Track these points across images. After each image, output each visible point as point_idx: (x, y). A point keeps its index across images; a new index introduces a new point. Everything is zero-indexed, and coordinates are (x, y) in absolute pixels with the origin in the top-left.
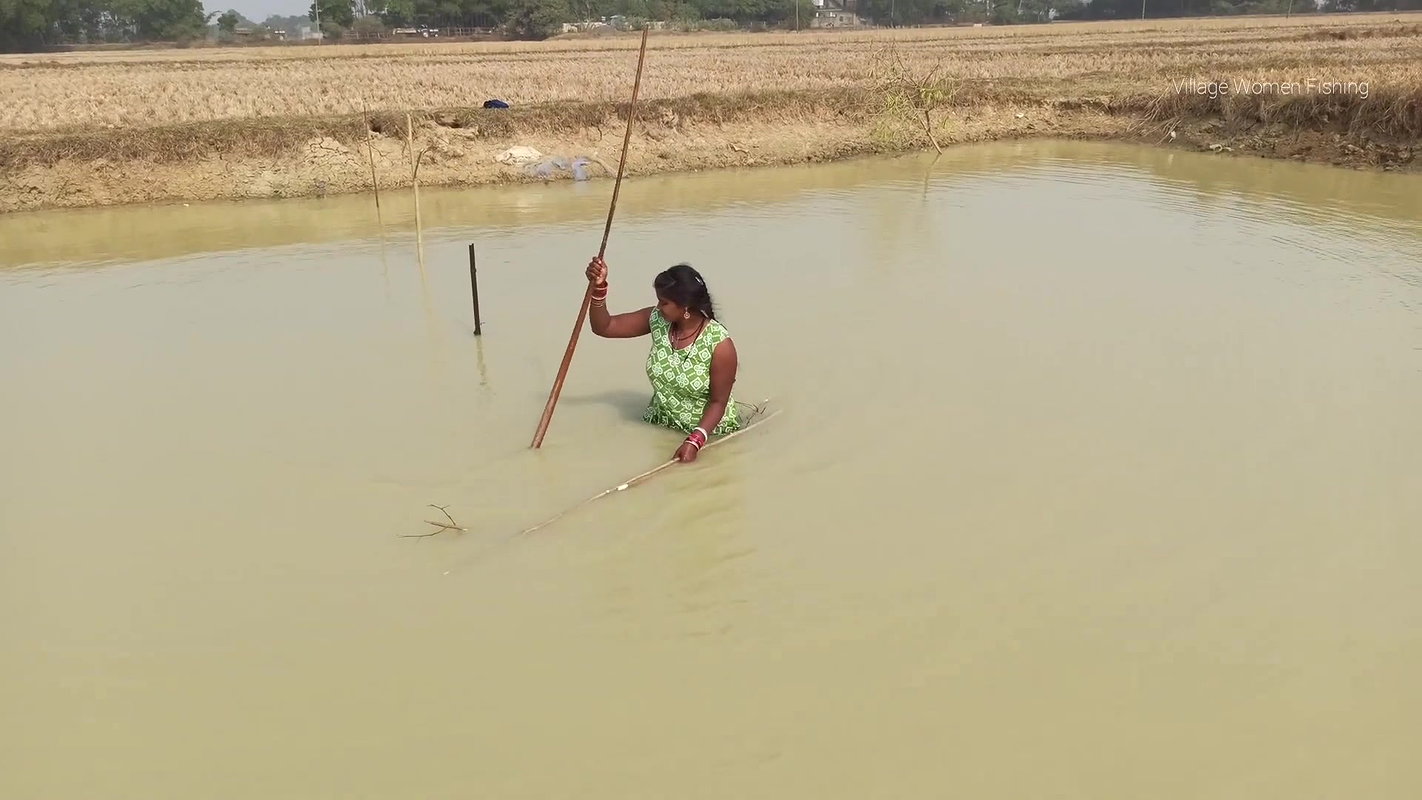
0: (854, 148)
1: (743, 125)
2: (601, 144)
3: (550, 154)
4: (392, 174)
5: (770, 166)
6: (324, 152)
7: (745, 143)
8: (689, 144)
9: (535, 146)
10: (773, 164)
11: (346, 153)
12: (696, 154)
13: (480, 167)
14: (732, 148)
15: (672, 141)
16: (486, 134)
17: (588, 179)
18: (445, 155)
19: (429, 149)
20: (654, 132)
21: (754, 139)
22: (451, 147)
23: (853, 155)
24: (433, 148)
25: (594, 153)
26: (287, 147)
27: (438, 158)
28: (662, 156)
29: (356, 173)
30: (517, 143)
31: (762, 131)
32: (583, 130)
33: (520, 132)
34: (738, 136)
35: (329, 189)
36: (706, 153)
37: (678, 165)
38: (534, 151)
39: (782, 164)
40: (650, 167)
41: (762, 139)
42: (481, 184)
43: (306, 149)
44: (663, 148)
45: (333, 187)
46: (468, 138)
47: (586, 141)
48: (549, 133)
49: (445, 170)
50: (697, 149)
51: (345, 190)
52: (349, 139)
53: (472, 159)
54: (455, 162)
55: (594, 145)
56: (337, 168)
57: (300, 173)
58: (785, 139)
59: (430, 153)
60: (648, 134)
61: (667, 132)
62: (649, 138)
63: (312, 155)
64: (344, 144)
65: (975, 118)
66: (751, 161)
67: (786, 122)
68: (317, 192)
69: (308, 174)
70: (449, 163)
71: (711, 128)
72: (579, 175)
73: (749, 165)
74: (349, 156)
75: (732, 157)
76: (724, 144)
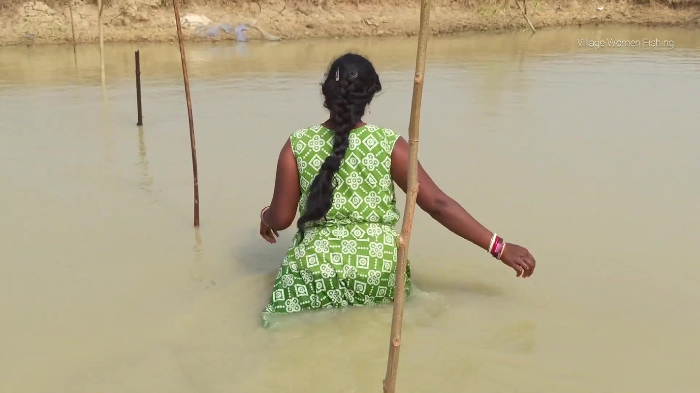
0: (465, 27)
1: (376, 6)
2: (261, 16)
3: (218, 22)
4: (89, 32)
5: (396, 36)
6: (35, 12)
7: (377, 19)
8: (331, 18)
9: (207, 15)
10: (398, 35)
11: (53, 14)
12: (336, 26)
13: (161, 29)
14: (366, 22)
15: (317, 16)
16: (167, 4)
17: (247, 41)
18: (133, 19)
19: (120, 15)
20: (304, 8)
21: (383, 17)
22: (138, 13)
23: (463, 31)
24: (124, 13)
25: (254, 22)
26: (6, 7)
27: (127, 21)
28: (308, 27)
29: (60, 29)
30: (192, 12)
31: (390, 11)
32: (245, 5)
33: (195, 4)
34: (371, 15)
35: (37, 41)
36: (345, 26)
37: (322, 33)
38: (205, 18)
39: (406, 36)
40: (300, 34)
41: (390, 17)
42: (160, 41)
43: (21, 10)
44: (310, 20)
45: (40, 39)
46: (153, 7)
47: (248, 13)
48: (218, 6)
49: (132, 30)
50: (337, 22)
51: (50, 42)
52: (56, 4)
53: (154, 23)
54: (142, 25)
55: (254, 17)
56: (45, 25)
57: (15, 28)
58: (409, 18)
59: (121, 17)
60: (298, 9)
61: (314, 8)
62: (299, 13)
63: (26, 14)
64: (52, 6)
65: (564, 9)
66: (381, 32)
67: (411, 5)
68: (28, 43)
69: (21, 28)
70: (136, 25)
71: (350, 7)
72: (240, 38)
73: (380, 36)
74: (55, 16)
75: (366, 30)
76: (359, 19)
